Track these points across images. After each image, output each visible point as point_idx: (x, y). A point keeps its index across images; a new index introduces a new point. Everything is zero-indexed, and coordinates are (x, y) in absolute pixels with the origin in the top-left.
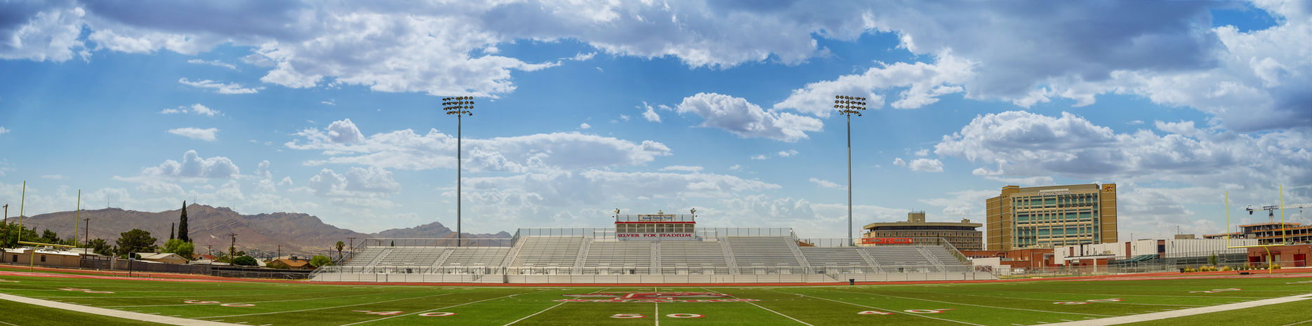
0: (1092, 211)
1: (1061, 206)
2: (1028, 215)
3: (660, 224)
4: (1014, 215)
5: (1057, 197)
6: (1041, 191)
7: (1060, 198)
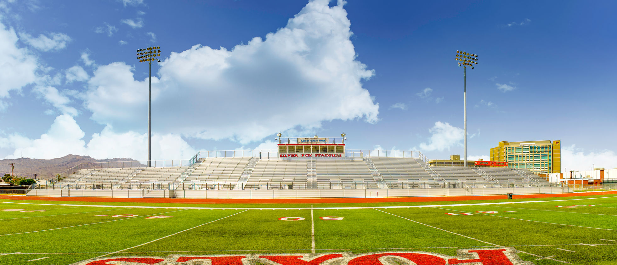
0: (548, 155)
1: (531, 152)
2: (514, 157)
3: (316, 146)
4: (506, 157)
5: (529, 147)
6: (521, 144)
7: (531, 148)
